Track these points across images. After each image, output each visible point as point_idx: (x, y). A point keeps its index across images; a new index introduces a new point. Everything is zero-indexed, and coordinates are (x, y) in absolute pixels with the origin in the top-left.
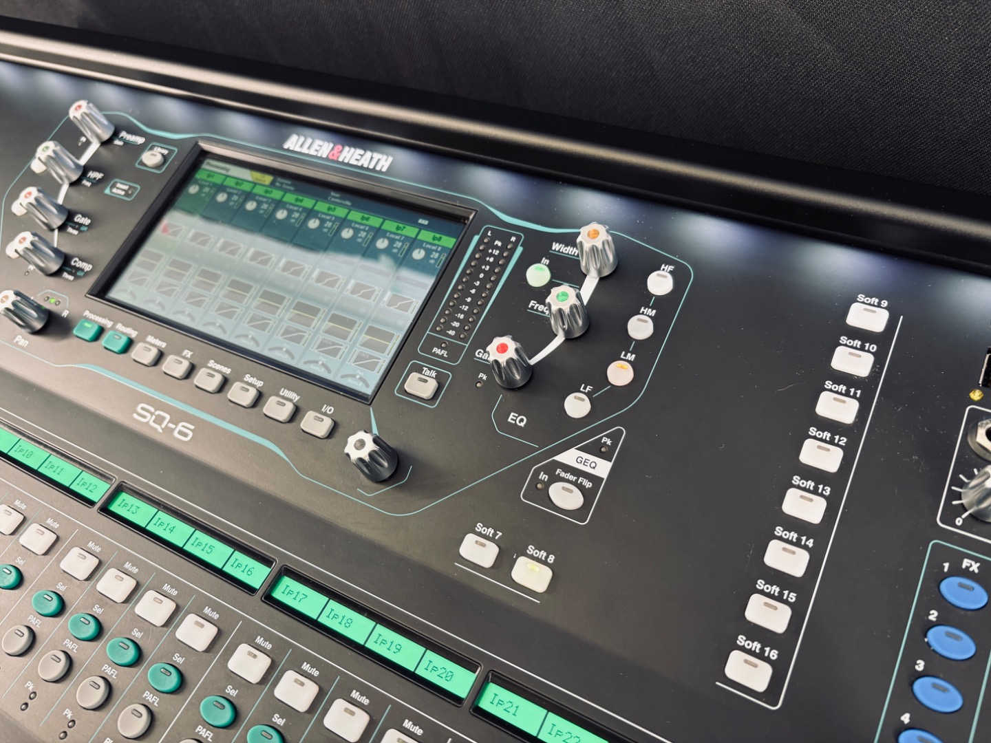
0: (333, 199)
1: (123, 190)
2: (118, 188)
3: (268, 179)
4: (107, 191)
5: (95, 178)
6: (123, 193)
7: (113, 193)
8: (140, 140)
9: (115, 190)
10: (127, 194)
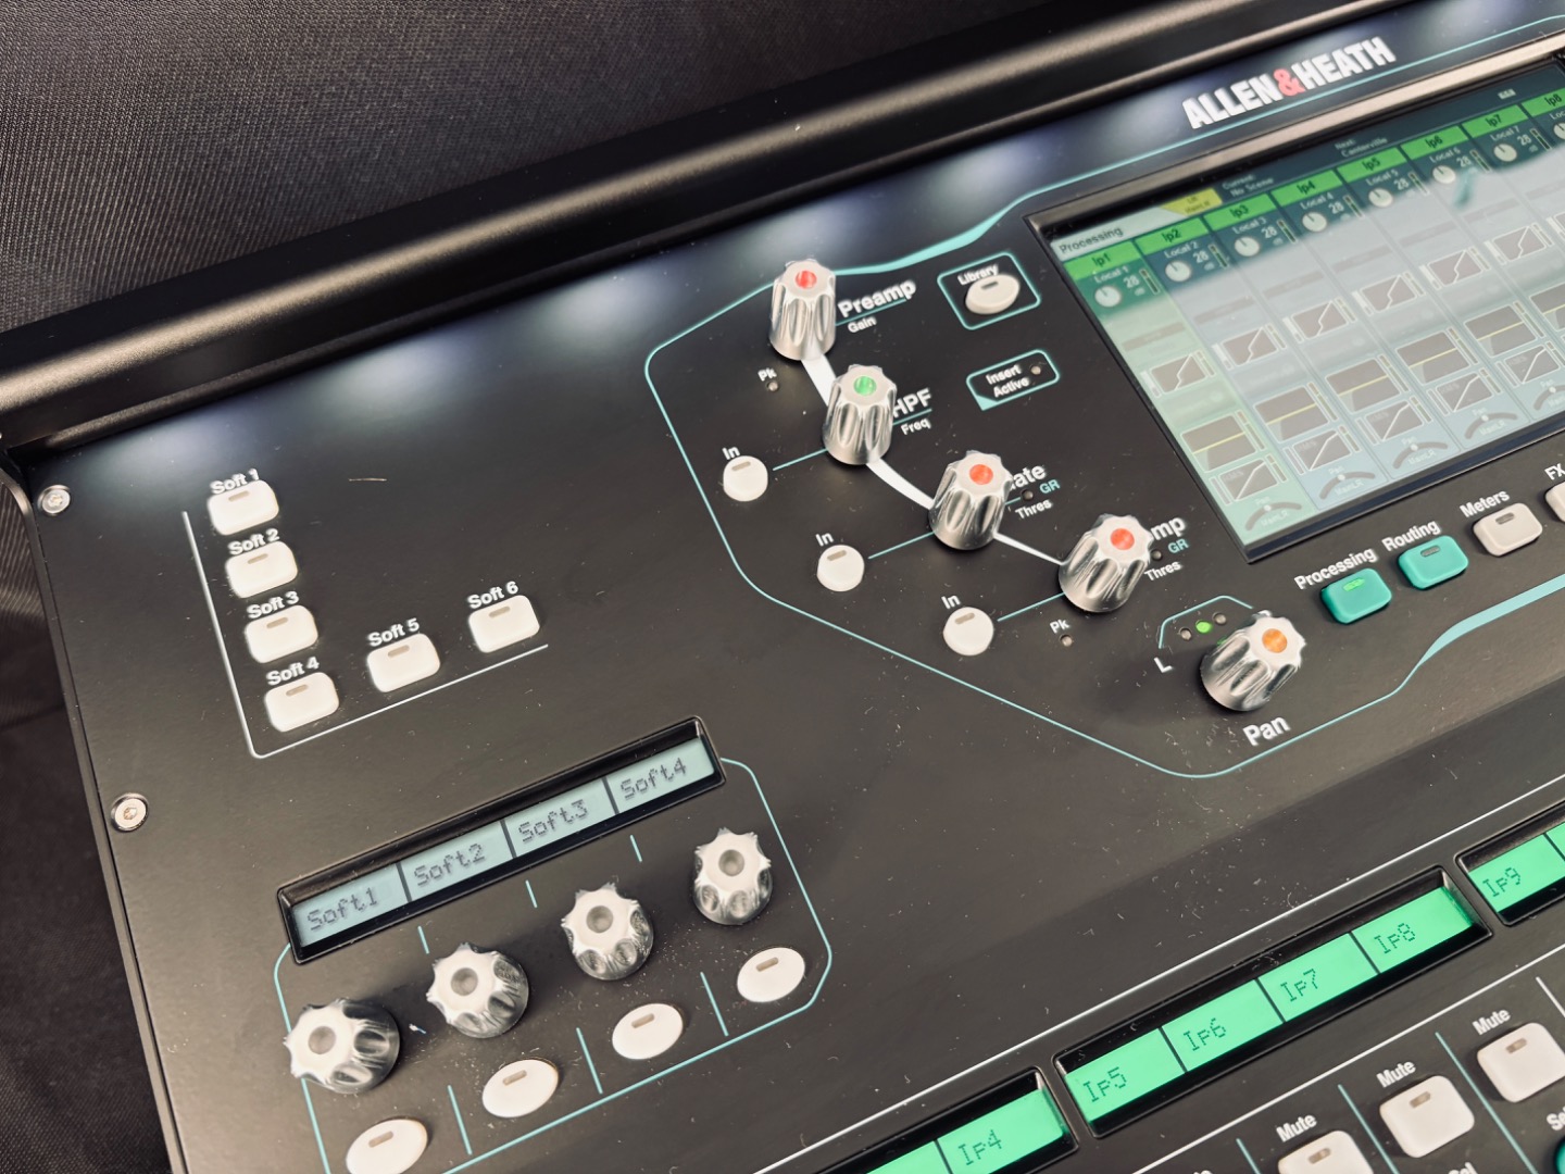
0: (1352, 152)
1: (1016, 378)
2: (1001, 384)
3: (1209, 197)
4: (985, 403)
5: (919, 407)
6: (1025, 382)
7: (1001, 397)
8: (907, 290)
9: (997, 391)
10: (1035, 380)
